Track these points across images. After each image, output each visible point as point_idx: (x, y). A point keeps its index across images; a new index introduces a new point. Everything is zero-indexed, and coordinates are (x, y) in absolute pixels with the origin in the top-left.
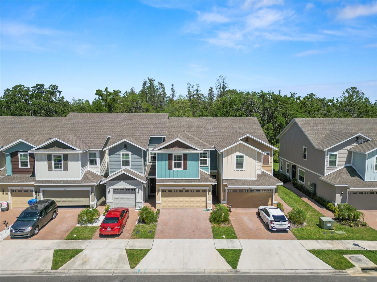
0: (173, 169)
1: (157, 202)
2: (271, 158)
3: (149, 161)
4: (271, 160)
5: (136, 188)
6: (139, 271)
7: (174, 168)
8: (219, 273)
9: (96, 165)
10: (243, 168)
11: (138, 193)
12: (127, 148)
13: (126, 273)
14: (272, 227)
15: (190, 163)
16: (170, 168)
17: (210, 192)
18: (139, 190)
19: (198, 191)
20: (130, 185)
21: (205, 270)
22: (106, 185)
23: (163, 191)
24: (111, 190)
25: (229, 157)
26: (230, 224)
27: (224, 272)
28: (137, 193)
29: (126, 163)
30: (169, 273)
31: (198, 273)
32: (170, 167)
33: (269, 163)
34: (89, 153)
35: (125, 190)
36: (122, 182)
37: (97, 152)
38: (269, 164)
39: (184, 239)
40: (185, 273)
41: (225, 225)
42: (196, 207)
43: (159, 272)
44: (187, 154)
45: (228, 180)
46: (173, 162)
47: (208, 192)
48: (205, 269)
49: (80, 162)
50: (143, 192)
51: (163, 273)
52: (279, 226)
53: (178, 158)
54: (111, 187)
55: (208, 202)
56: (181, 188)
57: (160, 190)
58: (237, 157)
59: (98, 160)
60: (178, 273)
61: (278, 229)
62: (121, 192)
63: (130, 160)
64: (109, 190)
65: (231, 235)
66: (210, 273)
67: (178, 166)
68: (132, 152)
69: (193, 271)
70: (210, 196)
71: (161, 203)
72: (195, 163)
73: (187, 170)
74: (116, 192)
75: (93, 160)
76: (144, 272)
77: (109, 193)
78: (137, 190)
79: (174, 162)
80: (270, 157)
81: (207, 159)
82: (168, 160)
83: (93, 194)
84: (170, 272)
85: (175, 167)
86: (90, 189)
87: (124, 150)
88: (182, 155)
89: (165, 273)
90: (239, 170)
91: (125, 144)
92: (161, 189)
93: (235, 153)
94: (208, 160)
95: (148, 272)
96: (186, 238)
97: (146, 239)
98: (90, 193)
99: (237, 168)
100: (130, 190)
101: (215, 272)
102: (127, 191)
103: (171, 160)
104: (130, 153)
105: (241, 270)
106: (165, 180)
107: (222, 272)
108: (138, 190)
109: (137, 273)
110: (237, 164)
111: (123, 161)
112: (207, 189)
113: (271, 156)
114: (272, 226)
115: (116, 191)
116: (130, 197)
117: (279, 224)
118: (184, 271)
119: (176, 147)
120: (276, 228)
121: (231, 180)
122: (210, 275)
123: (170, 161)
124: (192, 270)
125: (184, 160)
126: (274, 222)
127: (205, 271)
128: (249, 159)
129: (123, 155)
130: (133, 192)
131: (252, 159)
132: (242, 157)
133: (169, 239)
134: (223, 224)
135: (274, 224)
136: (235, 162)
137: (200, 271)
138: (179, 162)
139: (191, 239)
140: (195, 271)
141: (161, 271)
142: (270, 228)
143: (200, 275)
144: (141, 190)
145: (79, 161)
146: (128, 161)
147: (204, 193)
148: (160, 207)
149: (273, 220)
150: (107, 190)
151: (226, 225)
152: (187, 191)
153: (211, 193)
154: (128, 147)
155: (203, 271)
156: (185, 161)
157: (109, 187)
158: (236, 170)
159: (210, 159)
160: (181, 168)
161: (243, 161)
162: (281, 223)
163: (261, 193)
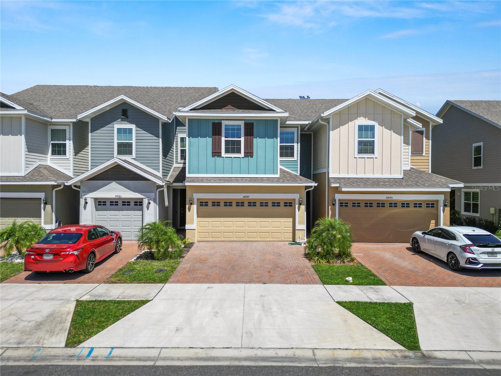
0: (223, 154)
1: (187, 226)
2: (428, 141)
3: (177, 159)
4: (427, 147)
5: (143, 197)
6: (90, 352)
7: (225, 153)
8: (365, 360)
9: (66, 155)
10: (373, 153)
11: (148, 208)
12: (127, 117)
13: (43, 359)
14: (469, 261)
15: (258, 143)
16: (216, 153)
17: (301, 206)
18: (151, 201)
19: (276, 204)
20: (132, 191)
21: (313, 351)
22: (79, 191)
23: (203, 204)
24: (89, 201)
25: (343, 128)
26: (355, 261)
27: (380, 358)
28: (146, 209)
29: (125, 149)
30: (192, 359)
31: (292, 362)
32: (217, 151)
33: (422, 152)
34: (52, 130)
35: (120, 203)
36: (114, 185)
37: (67, 128)
38: (423, 154)
39: (246, 284)
40: (246, 359)
41: (344, 262)
42: (272, 239)
43: (156, 355)
44: (252, 122)
45: (341, 179)
46: (223, 139)
47: (297, 206)
48: (313, 349)
49: (23, 136)
50: (157, 206)
51: (172, 359)
52: (486, 256)
53: (233, 131)
54: (90, 193)
55: (298, 227)
56: (239, 196)
57: (195, 201)
58: (361, 128)
59: (70, 145)
60: (223, 360)
61: (485, 265)
62: (112, 206)
63: (134, 142)
64: (86, 199)
65: (366, 277)
66: (335, 360)
67: (233, 147)
68: (138, 126)
69: (276, 355)
70: (301, 214)
71: (197, 229)
72: (269, 141)
73: (252, 156)
74: (102, 207)
75: (59, 145)
76: (107, 357)
77: (85, 208)
78: (145, 202)
79: (225, 140)
80: (424, 138)
81: (294, 145)
82: (213, 135)
83: (48, 207)
84: (194, 357)
85: (227, 151)
86: (42, 195)
87: (121, 121)
88: (242, 123)
89: (179, 359)
90: (365, 158)
91: (125, 108)
92: (198, 199)
93: (356, 120)
94: (297, 147)
95: (120, 357)
96: (251, 282)
97: (144, 283)
98: (42, 205)
99: (360, 152)
100: (132, 203)
101: (351, 359)
102: (126, 204)
103: (220, 134)
104: (133, 127)
105: (436, 352)
106: (205, 178)
107: (374, 359)
108: (147, 202)
109: (79, 358)
110: (360, 143)
111: (119, 145)
112: (295, 200)
113: (428, 138)
114: (469, 258)
115: (101, 204)
116: (131, 218)
117: (488, 253)
118: (245, 353)
119: (230, 106)
120: (479, 263)
121: (348, 179)
122: (334, 367)
123: (217, 137)
124: (271, 351)
125: (246, 135)
126: (474, 248)
127: (314, 354)
128: (387, 132)
129: (119, 130)
130: (138, 207)
131: (393, 134)
132: (372, 128)
133: (207, 283)
134: (339, 261)
135: (473, 254)
136: (357, 139)
137: (298, 353)
138: (235, 140)
139: (265, 284)
140: (282, 353)
141: (165, 353)
142: (462, 263)
143: (300, 365)
144: (154, 202)
145: (21, 135)
146: (130, 145)
147: (288, 208)
148: (194, 237)
149: (469, 242)
150: (82, 202)
151: (347, 263)
152: (252, 204)
153: (303, 207)
154: (129, 113)
155: (309, 354)
156: (249, 137)
157: (86, 195)
158: (358, 156)
159: (299, 144)
160: (241, 153)
161: (374, 138)
162: (493, 249)
163: (412, 208)
